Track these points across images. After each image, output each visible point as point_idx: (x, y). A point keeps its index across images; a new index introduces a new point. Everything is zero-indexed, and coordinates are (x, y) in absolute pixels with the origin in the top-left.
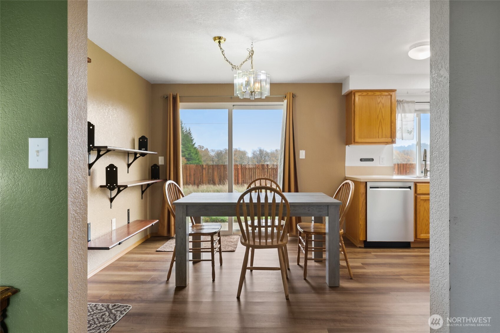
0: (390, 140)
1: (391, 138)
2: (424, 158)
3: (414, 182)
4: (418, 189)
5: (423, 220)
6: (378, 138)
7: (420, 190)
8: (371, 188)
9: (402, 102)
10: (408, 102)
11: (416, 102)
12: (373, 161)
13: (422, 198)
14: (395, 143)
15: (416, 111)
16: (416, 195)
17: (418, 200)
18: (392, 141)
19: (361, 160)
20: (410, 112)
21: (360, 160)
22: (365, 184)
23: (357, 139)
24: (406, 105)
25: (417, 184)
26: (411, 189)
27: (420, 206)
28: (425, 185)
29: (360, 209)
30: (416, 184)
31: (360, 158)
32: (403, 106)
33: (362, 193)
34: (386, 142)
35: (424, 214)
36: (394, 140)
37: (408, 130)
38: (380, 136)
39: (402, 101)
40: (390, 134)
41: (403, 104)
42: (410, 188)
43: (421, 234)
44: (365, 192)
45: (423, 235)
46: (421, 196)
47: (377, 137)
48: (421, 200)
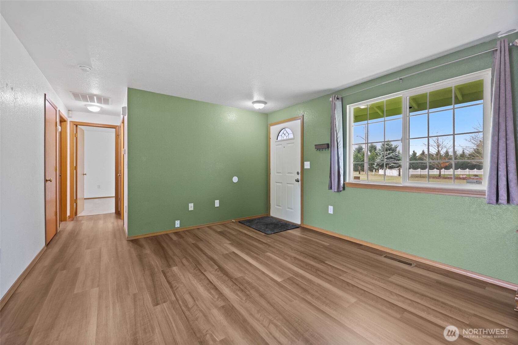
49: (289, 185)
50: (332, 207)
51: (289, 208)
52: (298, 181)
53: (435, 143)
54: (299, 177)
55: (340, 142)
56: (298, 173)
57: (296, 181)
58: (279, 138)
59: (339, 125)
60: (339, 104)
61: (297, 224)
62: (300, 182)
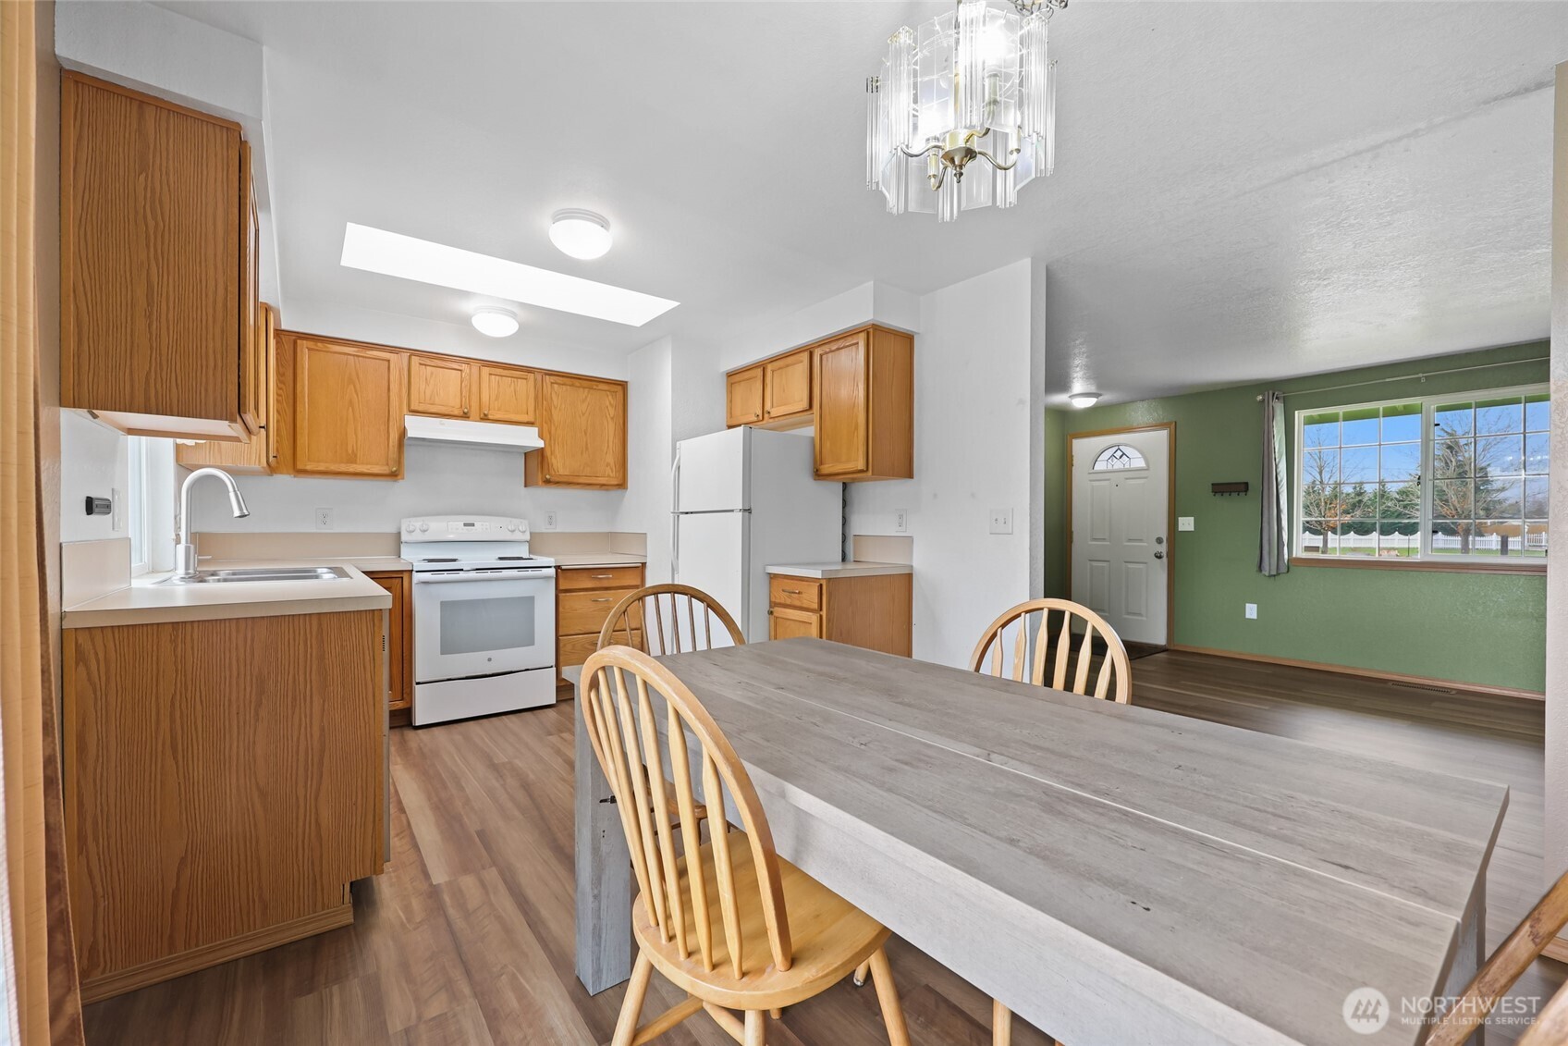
12: (109, 513)
49: (1130, 566)
50: (1256, 605)
51: (1129, 613)
52: (1160, 557)
53: (1312, 460)
54: (1163, 549)
55: (1281, 481)
56: (1159, 541)
57: (1157, 557)
58: (1097, 467)
59: (1279, 449)
60: (1279, 408)
61: (1162, 646)
62: (1165, 559)
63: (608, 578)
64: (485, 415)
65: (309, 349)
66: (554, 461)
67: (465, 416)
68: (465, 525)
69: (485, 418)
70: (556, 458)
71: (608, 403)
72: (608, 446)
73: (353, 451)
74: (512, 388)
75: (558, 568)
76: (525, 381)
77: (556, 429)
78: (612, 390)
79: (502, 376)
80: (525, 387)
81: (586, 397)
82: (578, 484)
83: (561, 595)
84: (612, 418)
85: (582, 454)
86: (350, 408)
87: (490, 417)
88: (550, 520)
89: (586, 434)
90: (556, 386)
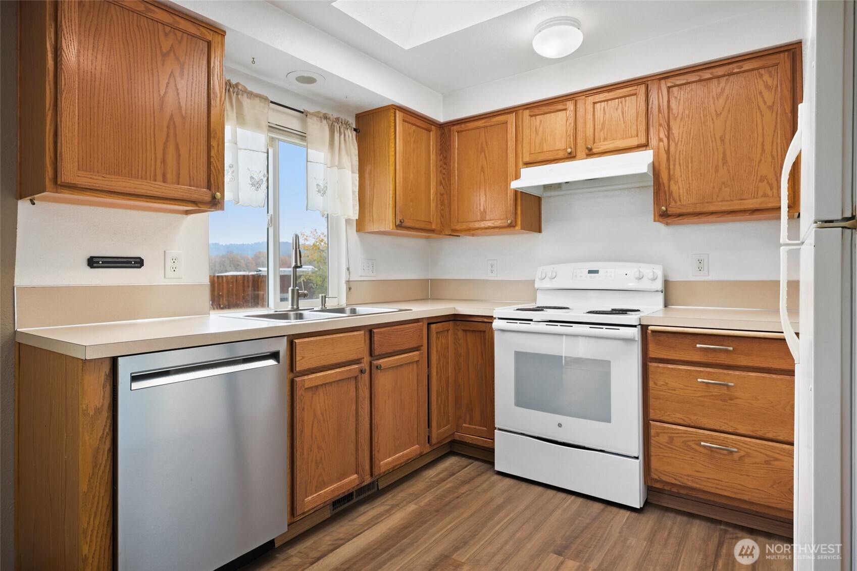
0: (204, 194)
1: (209, 187)
2: (296, 262)
3: (288, 336)
4: (298, 359)
5: (311, 450)
6: (164, 181)
7: (303, 358)
8: (135, 378)
9: (236, 89)
10: (251, 95)
11: (272, 102)
12: (140, 267)
13: (307, 385)
14: (222, 208)
15: (272, 128)
16: (292, 375)
17: (299, 392)
18: (214, 197)
19: (93, 262)
20: (257, 126)
21: (85, 262)
22: (106, 368)
23: (69, 173)
24: (246, 101)
25: (297, 341)
26: (278, 361)
27: (303, 409)
28: (316, 341)
29: (84, 488)
30: (292, 340)
31: (88, 257)
32: (240, 104)
33: (92, 412)
34: (193, 199)
35: (312, 431)
36: (218, 194)
37: (252, 178)
38: (169, 177)
39: (237, 85)
40: (205, 175)
41: (238, 94)
42: (275, 356)
43: (307, 497)
44: (108, 401)
45: (310, 498)
46: (306, 377)
47: (159, 177)
48: (306, 389)
63: (727, 351)
64: (590, 150)
65: (458, 132)
66: (674, 188)
67: (571, 157)
68: (590, 272)
69: (590, 153)
70: (676, 183)
71: (761, 86)
72: (763, 150)
73: (484, 209)
74: (620, 111)
75: (644, 328)
76: (635, 97)
77: (676, 145)
78: (770, 63)
79: (607, 101)
80: (633, 106)
81: (723, 90)
82: (712, 213)
83: (652, 365)
84: (770, 108)
85: (717, 171)
86: (482, 173)
87: (595, 150)
88: (701, 264)
89: (722, 141)
90: (675, 90)
